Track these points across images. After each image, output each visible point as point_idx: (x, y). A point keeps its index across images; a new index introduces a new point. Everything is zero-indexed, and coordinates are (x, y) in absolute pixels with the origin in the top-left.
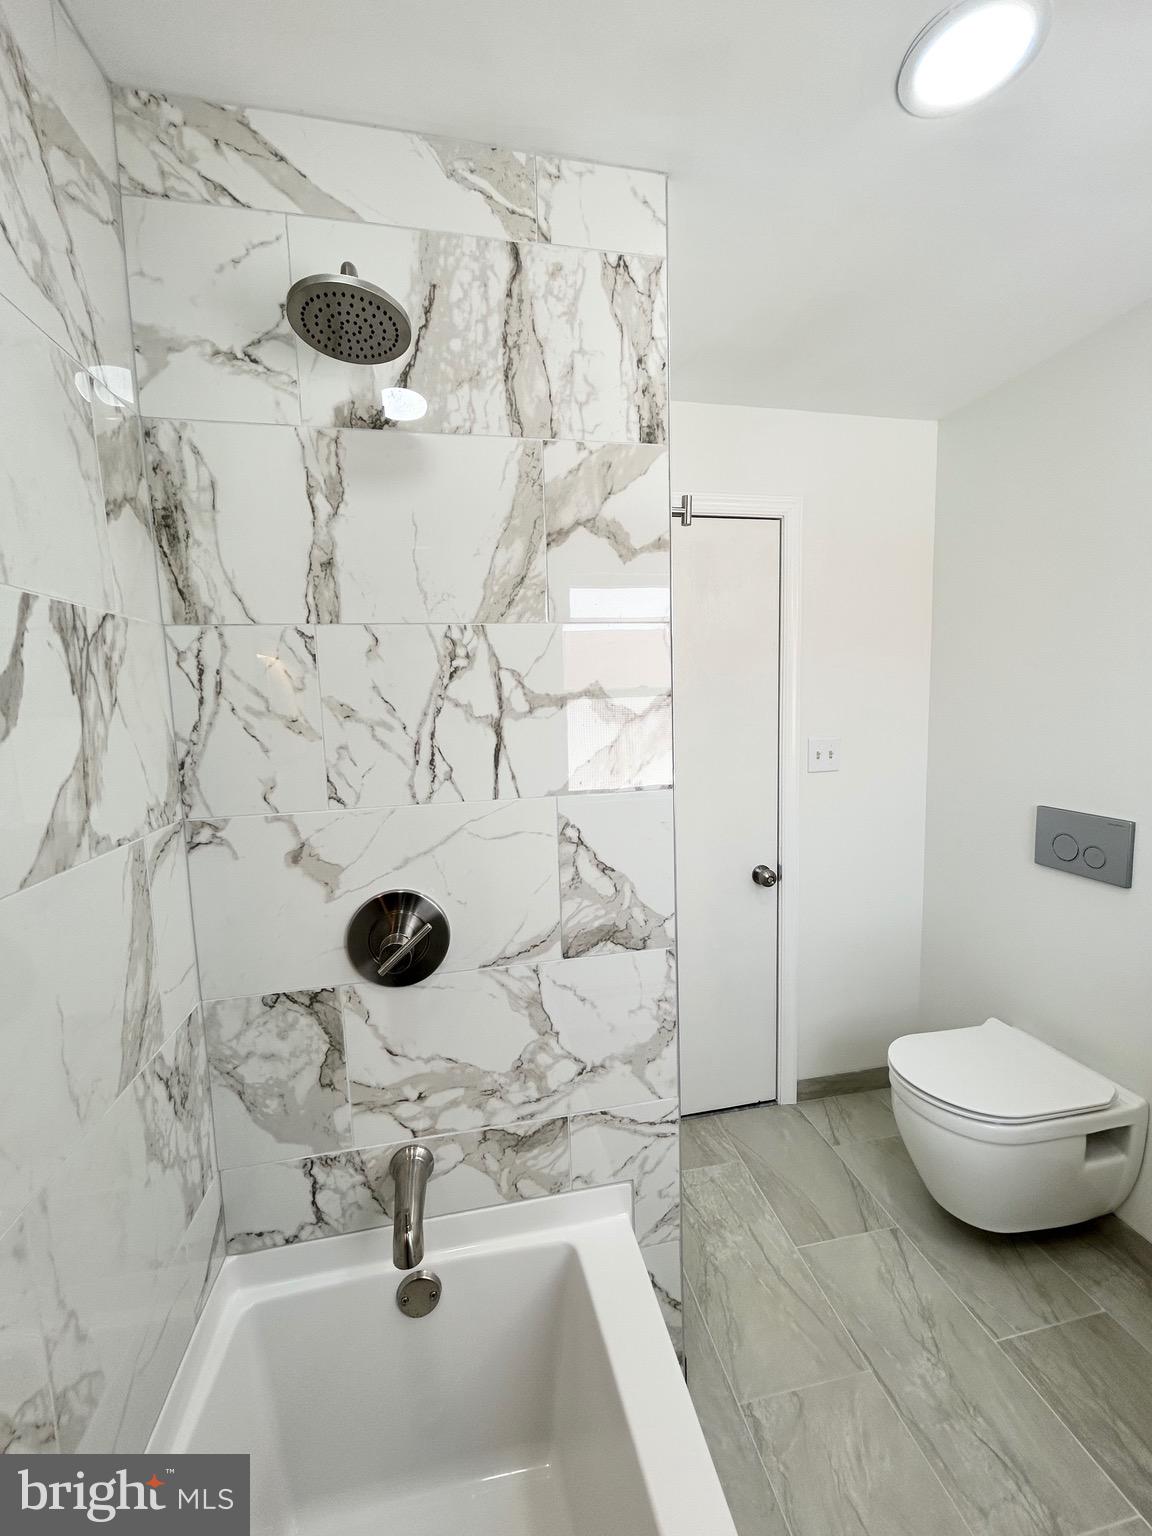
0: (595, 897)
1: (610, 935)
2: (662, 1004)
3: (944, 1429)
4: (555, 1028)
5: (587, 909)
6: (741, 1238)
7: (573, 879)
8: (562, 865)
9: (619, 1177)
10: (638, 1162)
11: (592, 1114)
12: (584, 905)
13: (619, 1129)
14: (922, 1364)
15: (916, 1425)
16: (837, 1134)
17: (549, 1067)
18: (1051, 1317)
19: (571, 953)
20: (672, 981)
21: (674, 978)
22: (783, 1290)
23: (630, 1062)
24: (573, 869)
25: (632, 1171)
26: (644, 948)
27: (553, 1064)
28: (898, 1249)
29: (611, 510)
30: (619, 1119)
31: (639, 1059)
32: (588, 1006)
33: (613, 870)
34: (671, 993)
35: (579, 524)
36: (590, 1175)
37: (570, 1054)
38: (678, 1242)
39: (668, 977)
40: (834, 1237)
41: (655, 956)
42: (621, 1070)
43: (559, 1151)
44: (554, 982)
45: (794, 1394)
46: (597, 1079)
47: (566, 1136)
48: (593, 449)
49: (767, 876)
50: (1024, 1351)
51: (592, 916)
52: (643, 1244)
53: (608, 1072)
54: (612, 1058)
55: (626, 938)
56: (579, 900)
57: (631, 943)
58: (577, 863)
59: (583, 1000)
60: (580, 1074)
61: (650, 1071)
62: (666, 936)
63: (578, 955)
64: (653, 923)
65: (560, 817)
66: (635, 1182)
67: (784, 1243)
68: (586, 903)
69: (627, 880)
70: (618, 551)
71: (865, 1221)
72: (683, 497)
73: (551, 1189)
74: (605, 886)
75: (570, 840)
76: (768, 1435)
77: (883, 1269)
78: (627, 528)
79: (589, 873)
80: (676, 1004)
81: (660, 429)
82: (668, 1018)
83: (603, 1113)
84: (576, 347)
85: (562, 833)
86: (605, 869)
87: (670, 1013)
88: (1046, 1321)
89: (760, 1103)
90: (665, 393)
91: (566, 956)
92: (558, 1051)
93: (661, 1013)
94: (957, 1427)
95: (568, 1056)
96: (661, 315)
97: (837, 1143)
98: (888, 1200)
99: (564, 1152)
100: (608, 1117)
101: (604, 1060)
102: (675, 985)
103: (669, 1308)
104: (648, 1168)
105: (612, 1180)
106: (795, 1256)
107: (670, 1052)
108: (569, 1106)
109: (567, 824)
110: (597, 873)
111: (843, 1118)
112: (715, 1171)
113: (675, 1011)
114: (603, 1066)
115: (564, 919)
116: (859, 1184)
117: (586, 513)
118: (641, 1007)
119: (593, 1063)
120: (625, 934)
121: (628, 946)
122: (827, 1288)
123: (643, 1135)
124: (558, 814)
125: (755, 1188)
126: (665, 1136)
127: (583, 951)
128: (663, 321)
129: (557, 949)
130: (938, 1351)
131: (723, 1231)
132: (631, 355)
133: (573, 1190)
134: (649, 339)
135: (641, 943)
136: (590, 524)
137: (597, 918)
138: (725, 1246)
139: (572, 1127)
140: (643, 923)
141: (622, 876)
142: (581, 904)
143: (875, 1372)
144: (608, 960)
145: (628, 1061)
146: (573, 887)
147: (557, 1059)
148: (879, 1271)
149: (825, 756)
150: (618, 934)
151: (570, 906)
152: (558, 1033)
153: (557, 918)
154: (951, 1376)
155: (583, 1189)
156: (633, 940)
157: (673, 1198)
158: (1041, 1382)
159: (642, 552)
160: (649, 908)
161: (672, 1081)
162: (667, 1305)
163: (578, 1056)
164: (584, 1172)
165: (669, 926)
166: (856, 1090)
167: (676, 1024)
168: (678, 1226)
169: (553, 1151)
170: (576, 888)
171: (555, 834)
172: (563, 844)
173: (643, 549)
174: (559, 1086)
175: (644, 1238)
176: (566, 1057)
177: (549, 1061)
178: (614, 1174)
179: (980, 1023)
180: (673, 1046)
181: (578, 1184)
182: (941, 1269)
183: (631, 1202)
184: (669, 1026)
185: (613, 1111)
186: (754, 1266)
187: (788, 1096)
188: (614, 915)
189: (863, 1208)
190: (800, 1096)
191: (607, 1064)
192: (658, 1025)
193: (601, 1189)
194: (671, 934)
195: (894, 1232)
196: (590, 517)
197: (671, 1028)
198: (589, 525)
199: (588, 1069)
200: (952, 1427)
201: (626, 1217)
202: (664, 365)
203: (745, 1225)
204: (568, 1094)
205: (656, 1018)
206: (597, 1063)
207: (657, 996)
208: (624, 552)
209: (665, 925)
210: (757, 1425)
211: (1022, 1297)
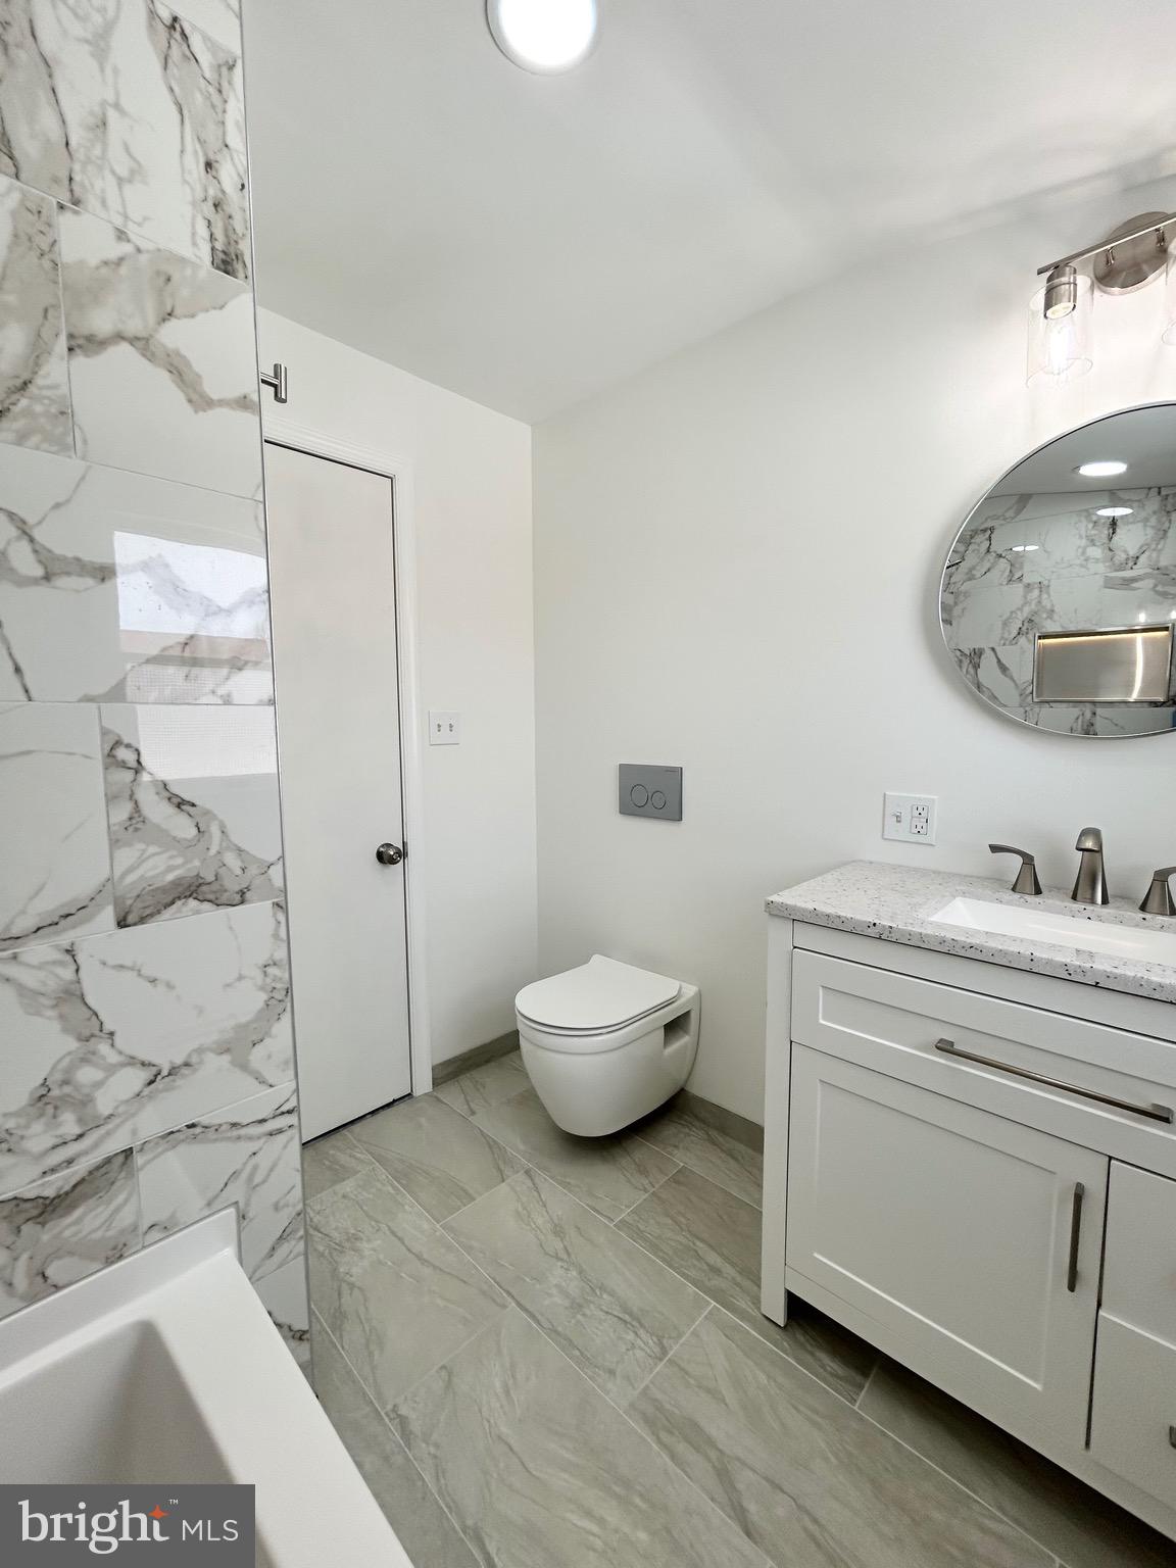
0: (169, 841)
1: (192, 890)
2: (271, 970)
3: (578, 1321)
4: (108, 1027)
5: (156, 858)
6: (379, 1242)
7: (130, 819)
8: (111, 799)
9: (217, 1205)
10: (244, 1175)
11: (172, 1132)
12: (147, 854)
13: (216, 1140)
14: (557, 1274)
15: (556, 1332)
16: (472, 1105)
17: (98, 1085)
18: (648, 1187)
19: (131, 919)
20: (281, 940)
21: (285, 937)
22: (427, 1271)
23: (228, 1050)
24: (129, 807)
25: (236, 1191)
26: (242, 902)
27: (107, 1078)
28: (531, 1184)
29: (172, 335)
30: (213, 1129)
31: (238, 1046)
32: (161, 988)
33: (193, 805)
34: (281, 954)
35: (123, 338)
36: (173, 1216)
37: (133, 1058)
38: (302, 1257)
39: (276, 936)
40: (474, 1199)
41: (258, 912)
42: (216, 1063)
43: (121, 1198)
44: (104, 964)
45: (443, 1367)
46: (179, 1082)
47: (131, 1175)
48: (143, 245)
49: (392, 853)
50: (631, 1222)
51: (162, 868)
52: (253, 1279)
53: (196, 1070)
54: (200, 1051)
55: (215, 892)
56: (142, 846)
57: (224, 898)
58: (136, 796)
59: (153, 981)
60: (151, 1082)
61: (257, 1056)
62: (272, 885)
63: (142, 920)
64: (253, 870)
65: (105, 732)
66: (241, 1205)
67: (426, 1226)
68: (152, 849)
69: (215, 817)
70: (186, 394)
71: (501, 1171)
72: (275, 365)
73: (107, 1258)
74: (183, 827)
75: (123, 765)
76: (416, 1427)
77: (520, 1209)
78: (197, 367)
79: (157, 811)
80: (287, 967)
81: (240, 262)
82: (278, 986)
83: (189, 1127)
84: (111, 98)
85: (110, 755)
86: (180, 804)
87: (281, 979)
88: (645, 1190)
89: (394, 1101)
90: (245, 221)
91: (122, 923)
92: (113, 1058)
93: (268, 980)
94: (588, 1312)
95: (132, 1061)
96: (237, 123)
97: (473, 1113)
98: (522, 1147)
99: (130, 1195)
100: (197, 1130)
101: (189, 1055)
102: (286, 944)
103: (295, 1343)
104: (258, 1179)
105: (206, 1212)
106: (438, 1234)
107: (282, 1029)
108: (134, 1132)
109: (118, 743)
110: (171, 810)
111: (478, 1090)
112: (348, 1186)
113: (287, 975)
114: (187, 1064)
115: (117, 874)
116: (494, 1141)
117: (134, 327)
118: (241, 978)
119: (171, 1062)
120: (215, 887)
121: (218, 902)
122: (469, 1249)
123: (250, 1138)
124: (102, 728)
125: (394, 1187)
126: (280, 1131)
127: (151, 915)
128: (240, 132)
129: (108, 915)
130: (569, 1254)
131: (358, 1244)
132: (196, 152)
133: (144, 1247)
134: (220, 144)
135: (238, 898)
136: (143, 344)
137: (170, 869)
138: (362, 1257)
139: (139, 1159)
140: (238, 872)
141: (207, 812)
142: (144, 851)
143: (519, 1304)
144: (192, 922)
145: (224, 1049)
146: (131, 829)
147: (111, 1069)
148: (517, 1212)
149: (445, 728)
150: (204, 888)
151: (126, 856)
152: (112, 1034)
153: (106, 874)
154: (581, 1272)
155: (161, 1240)
156: (226, 894)
157: (294, 1206)
158: (646, 1240)
159: (220, 406)
160: (248, 853)
161: (286, 1063)
162: (291, 1340)
163: (147, 1058)
164: (161, 1216)
165: (275, 873)
166: (487, 1061)
167: (288, 991)
168: (301, 1237)
169: (109, 1203)
170: (136, 830)
171: (98, 756)
172: (112, 770)
173: (222, 403)
174: (117, 1108)
175: (255, 1272)
176: (129, 1064)
177: (98, 1075)
178: (209, 1204)
179: (586, 961)
180: (286, 1018)
181: (155, 1235)
182: (566, 1185)
183: (235, 1231)
184: (279, 995)
185: (205, 1120)
186: (394, 1263)
187: (423, 1084)
188: (197, 863)
189: (500, 1162)
190: (436, 1083)
191: (194, 1059)
192: (264, 996)
193: (192, 1228)
194: (278, 882)
195: (527, 1172)
196: (139, 335)
197: (281, 999)
198: (140, 344)
199: (165, 1072)
200: (584, 1315)
201: (229, 1252)
202: (243, 186)
203: (383, 1226)
204: (133, 1115)
205: (262, 988)
206: (179, 1061)
207: (262, 962)
208: (195, 397)
209: (270, 871)
210: (403, 1422)
211: (629, 1181)
